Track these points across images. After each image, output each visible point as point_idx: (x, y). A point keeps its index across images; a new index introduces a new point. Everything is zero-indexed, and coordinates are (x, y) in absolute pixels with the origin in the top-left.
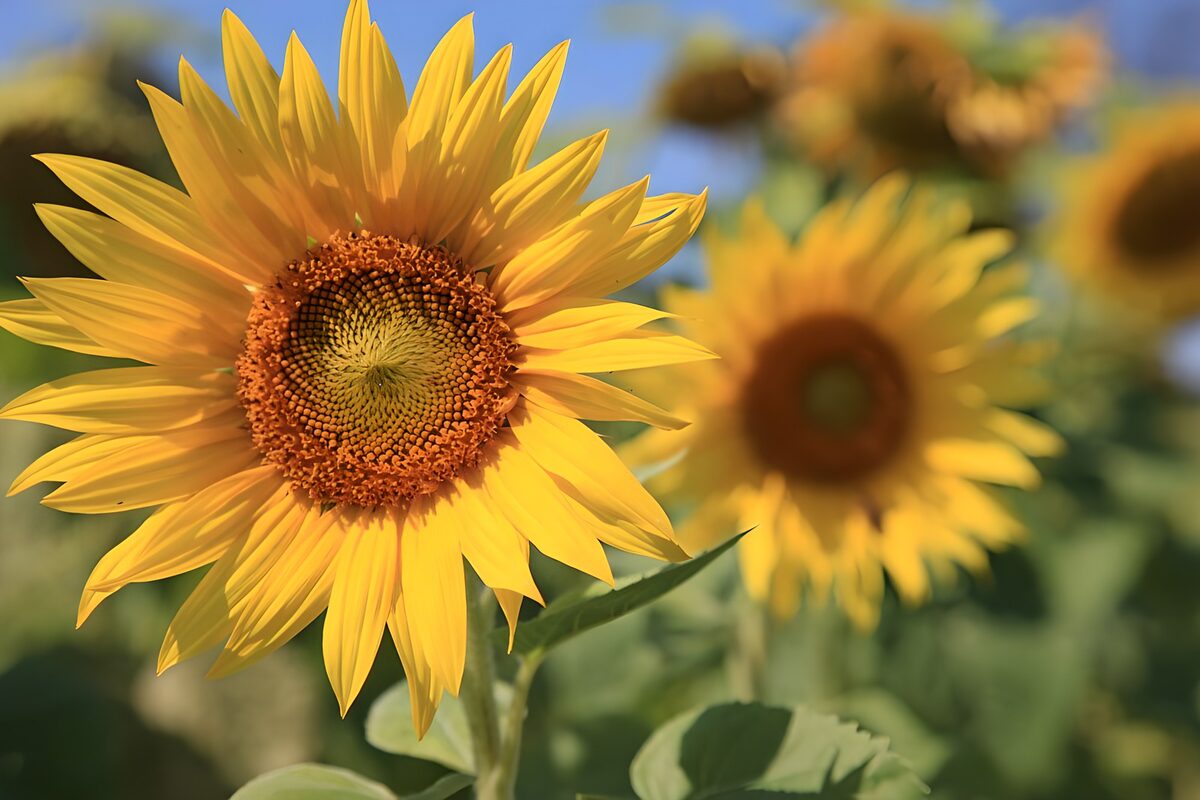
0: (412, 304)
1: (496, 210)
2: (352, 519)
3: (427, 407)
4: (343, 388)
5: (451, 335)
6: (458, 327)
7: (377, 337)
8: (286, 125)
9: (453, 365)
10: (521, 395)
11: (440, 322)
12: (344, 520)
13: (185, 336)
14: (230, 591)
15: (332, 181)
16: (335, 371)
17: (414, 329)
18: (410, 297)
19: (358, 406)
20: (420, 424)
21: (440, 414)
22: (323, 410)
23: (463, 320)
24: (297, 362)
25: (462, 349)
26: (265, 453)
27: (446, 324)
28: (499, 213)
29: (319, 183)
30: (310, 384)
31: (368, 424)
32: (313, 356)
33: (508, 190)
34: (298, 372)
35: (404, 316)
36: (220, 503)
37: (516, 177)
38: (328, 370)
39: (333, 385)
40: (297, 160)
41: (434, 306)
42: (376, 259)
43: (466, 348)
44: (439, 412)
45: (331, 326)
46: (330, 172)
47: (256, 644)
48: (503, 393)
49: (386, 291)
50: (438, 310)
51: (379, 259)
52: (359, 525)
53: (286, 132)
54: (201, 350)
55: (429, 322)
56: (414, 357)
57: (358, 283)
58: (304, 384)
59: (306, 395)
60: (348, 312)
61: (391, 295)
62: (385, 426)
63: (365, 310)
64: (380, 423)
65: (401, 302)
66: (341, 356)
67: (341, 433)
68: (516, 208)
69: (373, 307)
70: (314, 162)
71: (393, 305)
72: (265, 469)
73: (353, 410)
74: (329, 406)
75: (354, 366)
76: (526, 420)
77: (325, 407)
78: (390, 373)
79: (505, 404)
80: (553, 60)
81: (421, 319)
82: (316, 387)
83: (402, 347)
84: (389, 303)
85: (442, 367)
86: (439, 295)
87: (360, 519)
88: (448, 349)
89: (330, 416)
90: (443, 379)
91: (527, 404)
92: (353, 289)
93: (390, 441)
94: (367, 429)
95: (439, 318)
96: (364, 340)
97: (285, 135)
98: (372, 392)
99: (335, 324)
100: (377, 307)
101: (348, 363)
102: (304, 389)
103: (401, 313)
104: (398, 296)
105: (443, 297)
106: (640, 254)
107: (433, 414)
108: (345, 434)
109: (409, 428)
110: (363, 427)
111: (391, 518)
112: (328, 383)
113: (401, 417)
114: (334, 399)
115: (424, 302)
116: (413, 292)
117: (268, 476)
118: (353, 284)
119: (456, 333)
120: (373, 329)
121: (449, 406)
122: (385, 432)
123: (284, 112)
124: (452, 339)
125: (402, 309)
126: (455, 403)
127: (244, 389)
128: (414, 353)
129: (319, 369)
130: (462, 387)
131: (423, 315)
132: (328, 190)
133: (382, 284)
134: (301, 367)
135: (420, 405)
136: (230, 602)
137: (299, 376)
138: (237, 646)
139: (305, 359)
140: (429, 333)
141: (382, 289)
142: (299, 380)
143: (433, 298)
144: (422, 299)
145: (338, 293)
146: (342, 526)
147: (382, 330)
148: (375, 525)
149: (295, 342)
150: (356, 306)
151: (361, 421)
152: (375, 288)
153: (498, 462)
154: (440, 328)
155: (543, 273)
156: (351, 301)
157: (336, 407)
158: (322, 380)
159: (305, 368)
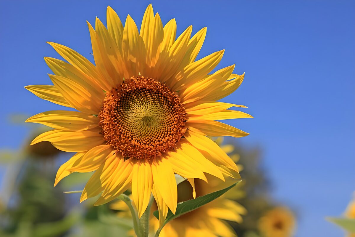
0: (156, 99)
1: (185, 72)
2: (134, 163)
3: (160, 130)
4: (134, 122)
5: (167, 109)
6: (169, 107)
7: (145, 108)
8: (124, 41)
9: (168, 118)
10: (187, 129)
11: (164, 105)
12: (132, 163)
13: (85, 102)
14: (102, 179)
15: (134, 60)
16: (131, 117)
17: (156, 106)
18: (155, 97)
19: (139, 128)
20: (157, 135)
21: (164, 132)
22: (127, 129)
23: (171, 105)
24: (119, 114)
25: (170, 114)
26: (108, 141)
27: (166, 106)
28: (186, 73)
29: (130, 60)
30: (123, 121)
31: (141, 134)
32: (124, 113)
33: (190, 66)
34: (120, 117)
35: (153, 103)
36: (98, 152)
37: (190, 64)
38: (129, 117)
39: (131, 121)
40: (126, 53)
41: (162, 100)
42: (146, 85)
43: (172, 114)
44: (163, 131)
45: (131, 104)
46: (135, 57)
47: (110, 196)
48: (183, 127)
49: (148, 95)
50: (164, 101)
51: (147, 85)
52: (138, 164)
53: (124, 43)
54: (89, 108)
55: (161, 105)
56: (156, 114)
57: (140, 92)
58: (121, 121)
59: (122, 124)
60: (136, 100)
61: (150, 96)
62: (147, 135)
63: (142, 100)
64: (145, 134)
65: (152, 98)
66: (134, 113)
67: (133, 136)
68: (193, 72)
69: (144, 99)
70: (130, 54)
71: (150, 99)
72: (108, 146)
73: (137, 129)
74: (129, 128)
75: (139, 116)
76: (189, 136)
77: (128, 128)
78: (149, 119)
79: (184, 131)
80: (202, 32)
81: (158, 104)
82: (125, 122)
83: (153, 111)
84: (149, 98)
85: (164, 118)
86: (164, 97)
87: (138, 162)
88: (166, 113)
89: (129, 131)
90: (165, 122)
91: (189, 131)
92: (138, 93)
93: (148, 139)
94: (141, 135)
95: (164, 104)
96: (141, 108)
97: (123, 44)
98: (143, 124)
99: (132, 103)
100: (145, 99)
101: (136, 115)
102: (121, 122)
103: (152, 102)
104: (152, 96)
105: (165, 98)
106: (226, 89)
107: (161, 132)
108: (134, 136)
109: (154, 136)
110: (140, 134)
111: (147, 162)
112: (129, 121)
113: (152, 132)
114: (131, 125)
115: (160, 99)
116: (156, 96)
117: (108, 148)
118: (138, 92)
119: (169, 109)
120: (144, 105)
121: (166, 130)
122: (146, 136)
123: (125, 37)
124: (167, 111)
125: (153, 100)
126: (168, 129)
127: (102, 121)
128: (156, 113)
129: (126, 116)
130: (170, 125)
131: (159, 103)
132: (132, 63)
133: (147, 93)
134: (120, 115)
135: (158, 129)
136: (102, 182)
137: (119, 118)
138: (105, 195)
139: (122, 113)
140: (161, 108)
141: (147, 94)
142: (120, 119)
143: (162, 98)
144: (159, 98)
145: (133, 94)
146: (132, 165)
147: (147, 106)
148: (142, 164)
149: (119, 108)
150: (139, 98)
151: (139, 132)
152: (145, 93)
153: (181, 147)
154: (164, 107)
155: (198, 92)
156: (137, 97)
157: (131, 128)
158: (127, 119)
159: (122, 116)
